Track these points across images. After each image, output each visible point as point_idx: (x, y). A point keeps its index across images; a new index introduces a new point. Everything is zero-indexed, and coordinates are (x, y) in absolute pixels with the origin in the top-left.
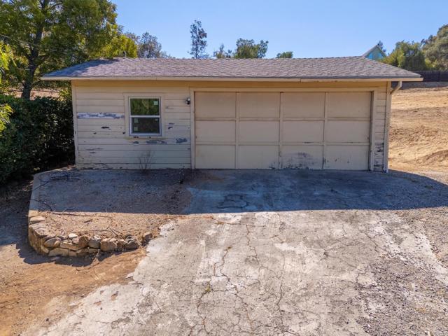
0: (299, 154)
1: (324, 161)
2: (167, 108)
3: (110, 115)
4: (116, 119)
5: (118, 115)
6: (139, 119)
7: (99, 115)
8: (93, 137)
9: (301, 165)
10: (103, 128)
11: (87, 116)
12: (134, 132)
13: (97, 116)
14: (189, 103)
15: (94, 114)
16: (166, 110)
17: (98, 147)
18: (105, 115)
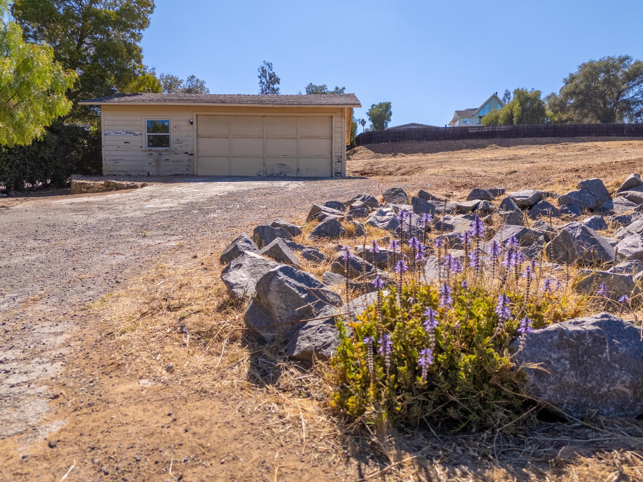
0: (279, 164)
1: (298, 170)
2: (175, 127)
3: (130, 133)
4: (135, 136)
5: (137, 133)
6: (153, 136)
7: (122, 133)
8: (117, 150)
9: (281, 173)
10: (125, 143)
11: (113, 134)
12: (149, 146)
13: (120, 133)
14: (192, 123)
15: (118, 132)
16: (175, 129)
17: (120, 158)
18: (127, 133)
